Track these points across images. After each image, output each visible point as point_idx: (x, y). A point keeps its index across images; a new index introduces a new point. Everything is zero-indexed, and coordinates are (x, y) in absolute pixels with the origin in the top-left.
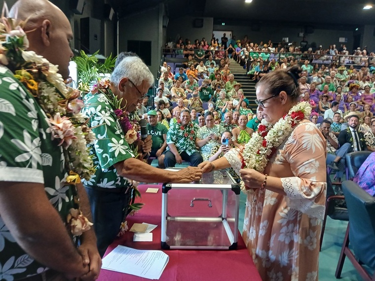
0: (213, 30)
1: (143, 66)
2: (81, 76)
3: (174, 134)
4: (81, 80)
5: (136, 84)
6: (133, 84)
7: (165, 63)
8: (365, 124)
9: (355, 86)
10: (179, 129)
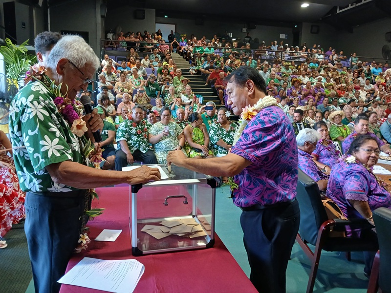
0: (156, 23)
1: (85, 46)
2: (9, 70)
3: (126, 132)
4: (8, 74)
5: (78, 65)
6: (75, 66)
7: (106, 55)
8: (308, 117)
9: (296, 81)
10: (131, 125)
